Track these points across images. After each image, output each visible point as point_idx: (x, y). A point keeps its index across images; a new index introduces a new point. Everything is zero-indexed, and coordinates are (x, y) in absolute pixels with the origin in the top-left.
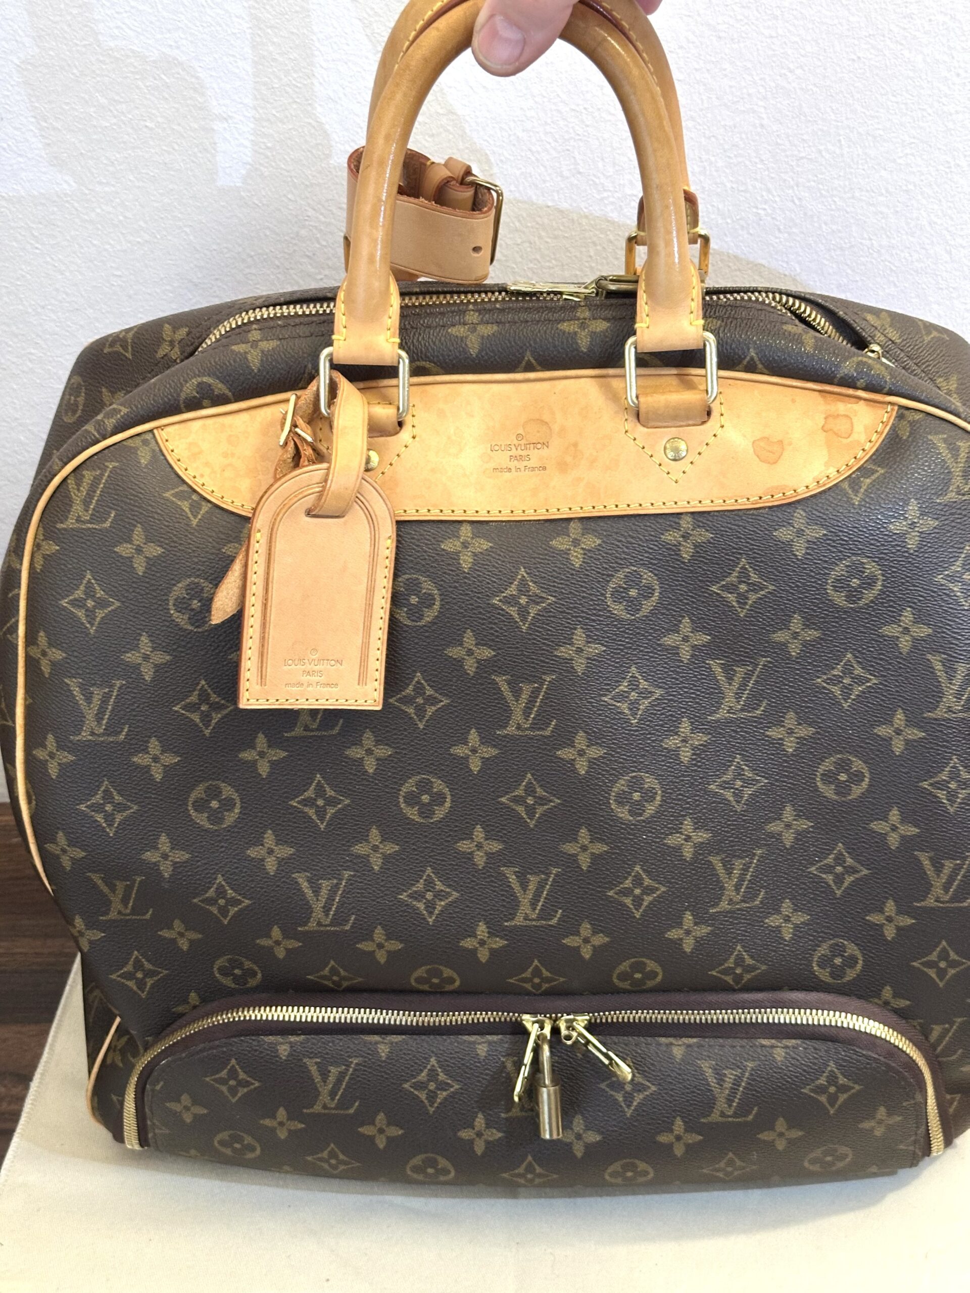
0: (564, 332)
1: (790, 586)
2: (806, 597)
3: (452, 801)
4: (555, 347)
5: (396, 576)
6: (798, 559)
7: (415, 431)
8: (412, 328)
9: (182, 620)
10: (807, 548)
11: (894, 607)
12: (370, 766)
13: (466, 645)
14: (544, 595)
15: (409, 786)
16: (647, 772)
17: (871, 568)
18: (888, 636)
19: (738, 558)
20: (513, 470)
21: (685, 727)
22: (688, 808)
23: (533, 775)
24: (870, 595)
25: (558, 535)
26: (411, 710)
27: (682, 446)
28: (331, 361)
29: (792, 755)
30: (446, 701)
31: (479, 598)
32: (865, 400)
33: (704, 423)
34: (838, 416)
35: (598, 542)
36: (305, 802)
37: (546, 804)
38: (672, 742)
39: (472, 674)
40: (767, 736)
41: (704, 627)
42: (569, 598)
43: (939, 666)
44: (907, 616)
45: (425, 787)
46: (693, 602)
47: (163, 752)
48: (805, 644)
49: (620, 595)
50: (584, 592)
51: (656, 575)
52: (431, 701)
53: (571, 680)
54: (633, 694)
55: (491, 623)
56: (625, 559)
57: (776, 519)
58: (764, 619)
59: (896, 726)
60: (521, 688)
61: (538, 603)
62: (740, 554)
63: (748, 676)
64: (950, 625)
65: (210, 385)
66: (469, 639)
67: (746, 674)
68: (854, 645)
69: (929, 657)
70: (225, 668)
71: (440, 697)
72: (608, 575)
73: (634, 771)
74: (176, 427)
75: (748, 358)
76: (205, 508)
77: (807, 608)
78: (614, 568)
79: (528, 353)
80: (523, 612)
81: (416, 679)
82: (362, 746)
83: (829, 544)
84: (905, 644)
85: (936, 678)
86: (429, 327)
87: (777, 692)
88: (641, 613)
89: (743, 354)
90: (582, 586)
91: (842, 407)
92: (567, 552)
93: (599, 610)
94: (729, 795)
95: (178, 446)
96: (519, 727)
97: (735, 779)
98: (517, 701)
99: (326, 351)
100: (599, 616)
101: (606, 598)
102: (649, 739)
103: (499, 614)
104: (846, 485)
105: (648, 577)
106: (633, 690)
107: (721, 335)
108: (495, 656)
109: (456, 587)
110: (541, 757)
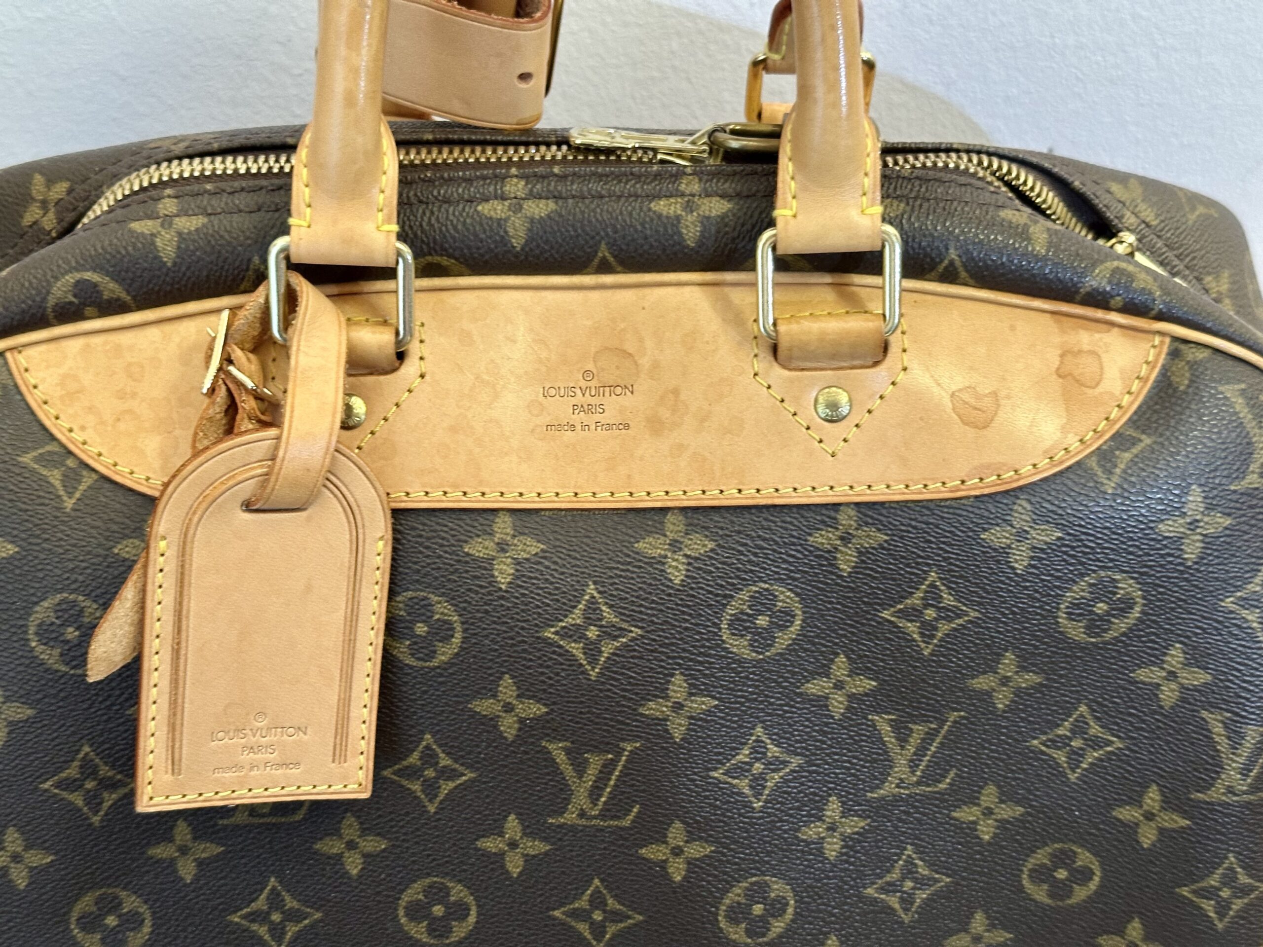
0: (660, 216)
1: (1003, 614)
2: (1026, 628)
3: (479, 914)
4: (646, 238)
5: (392, 593)
6: (1017, 575)
7: (424, 367)
8: (421, 202)
9: (49, 656)
10: (1032, 558)
11: (1156, 643)
12: (354, 865)
13: (501, 696)
14: (625, 625)
15: (414, 892)
16: (774, 876)
17: (1127, 586)
18: (1144, 683)
19: (925, 572)
20: (579, 427)
21: (833, 809)
22: (833, 923)
23: (602, 881)
24: (1121, 625)
25: (649, 533)
26: (416, 787)
27: (843, 398)
28: (287, 258)
29: (989, 843)
30: (470, 775)
31: (523, 628)
32: (1121, 326)
33: (876, 364)
34: (1080, 352)
35: (711, 545)
36: (254, 917)
37: (621, 921)
38: (813, 831)
39: (510, 738)
40: (952, 818)
41: (868, 668)
42: (663, 630)
43: (1218, 729)
44: (1176, 655)
45: (438, 894)
46: (852, 633)
47: (27, 848)
48: (1018, 692)
49: (740, 624)
50: (686, 621)
51: (797, 595)
52: (448, 774)
53: (663, 748)
54: (757, 765)
55: (541, 666)
56: (751, 571)
57: (986, 514)
58: (959, 659)
59: (1145, 807)
60: (587, 760)
61: (615, 638)
62: (928, 565)
63: (930, 736)
64: (1239, 671)
65: (95, 285)
66: (507, 688)
67: (927, 733)
68: (1091, 693)
69: (1205, 714)
70: (121, 728)
71: (461, 769)
72: (725, 596)
73: (755, 875)
74: (43, 348)
75: (946, 262)
76: (88, 480)
77: (1025, 644)
78: (733, 584)
79: (603, 246)
80: (592, 650)
81: (424, 743)
82: (340, 837)
83: (1065, 553)
84: (1169, 695)
85: (1212, 743)
86: (447, 201)
87: (973, 758)
88: (773, 650)
89: (940, 254)
90: (683, 613)
91: (1085, 338)
92: (661, 561)
93: (709, 648)
94: (894, 901)
95: (44, 380)
96: (582, 814)
97: (903, 879)
98: (580, 778)
99: (280, 243)
100: (709, 655)
101: (720, 629)
102: (779, 828)
103: (554, 652)
104: (1093, 463)
105: (785, 597)
106: (758, 760)
107: (906, 226)
108: (547, 713)
109: (487, 612)
110: (615, 857)
